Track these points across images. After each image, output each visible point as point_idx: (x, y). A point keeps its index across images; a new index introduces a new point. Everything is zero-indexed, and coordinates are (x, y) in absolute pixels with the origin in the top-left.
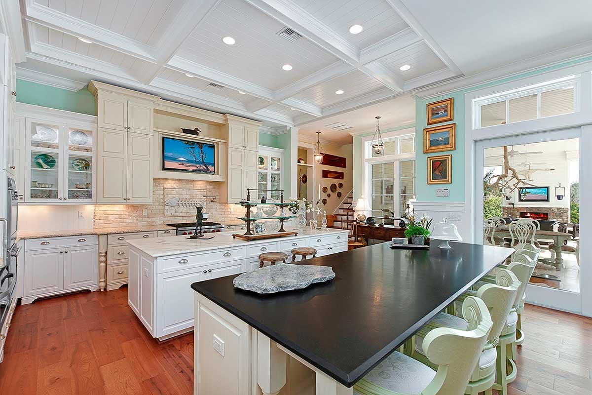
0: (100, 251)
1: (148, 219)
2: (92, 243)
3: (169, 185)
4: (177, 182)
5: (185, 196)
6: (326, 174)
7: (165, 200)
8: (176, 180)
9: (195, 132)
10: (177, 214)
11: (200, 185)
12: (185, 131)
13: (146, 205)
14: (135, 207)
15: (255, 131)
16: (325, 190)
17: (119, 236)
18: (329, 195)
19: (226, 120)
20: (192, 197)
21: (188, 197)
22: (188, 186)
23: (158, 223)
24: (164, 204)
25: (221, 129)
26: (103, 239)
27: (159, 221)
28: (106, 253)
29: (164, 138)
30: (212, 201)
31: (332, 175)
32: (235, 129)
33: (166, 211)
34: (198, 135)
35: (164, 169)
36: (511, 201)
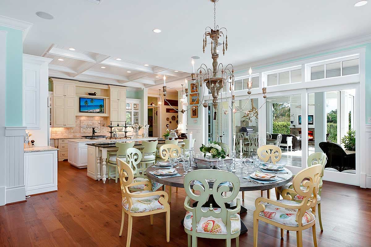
0: (56, 145)
1: (73, 134)
2: (53, 142)
3: (82, 118)
4: (86, 117)
5: (91, 124)
6: (168, 110)
7: (81, 125)
8: (85, 116)
9: (94, 94)
10: (87, 132)
11: (97, 118)
12: (90, 94)
13: (73, 128)
14: (68, 128)
15: (124, 91)
16: (168, 119)
17: (62, 140)
18: (170, 122)
19: (109, 88)
20: (93, 123)
21: (92, 124)
22: (92, 119)
23: (78, 136)
24: (80, 127)
25: (107, 92)
26: (56, 141)
27: (78, 135)
28: (58, 146)
29: (80, 98)
30: (103, 126)
31: (172, 111)
32: (114, 92)
33: (81, 131)
34: (95, 95)
35: (80, 111)
36: (294, 124)
